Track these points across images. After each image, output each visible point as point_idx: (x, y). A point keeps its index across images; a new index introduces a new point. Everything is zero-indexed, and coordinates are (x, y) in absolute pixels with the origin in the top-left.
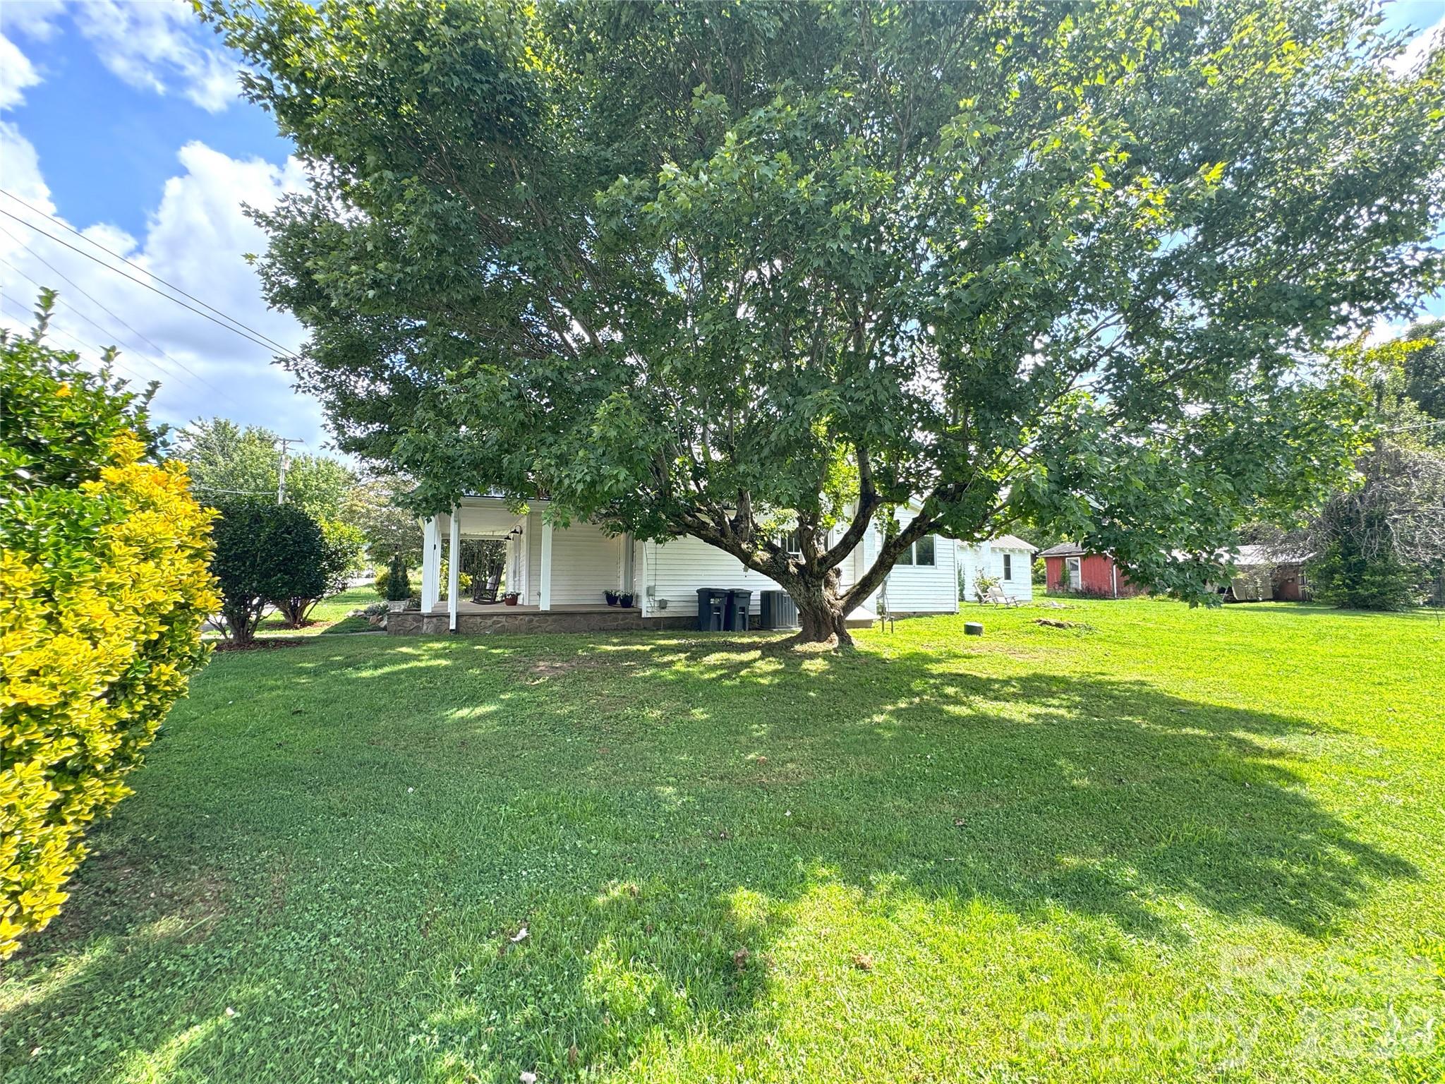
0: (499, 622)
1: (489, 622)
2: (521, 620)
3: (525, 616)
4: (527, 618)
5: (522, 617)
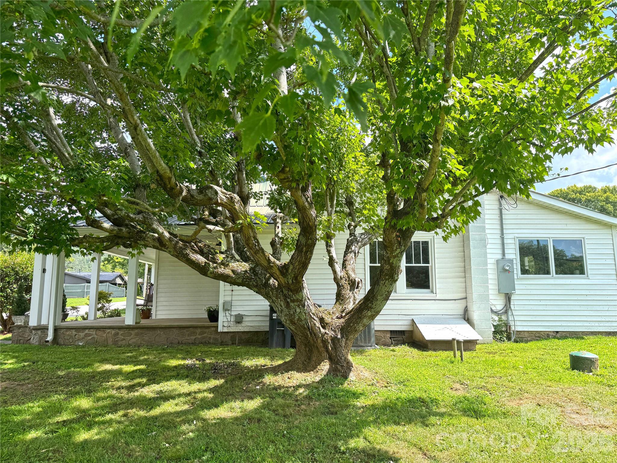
0: (90, 335)
1: (82, 334)
2: (108, 333)
3: (112, 330)
4: (113, 332)
5: (109, 330)
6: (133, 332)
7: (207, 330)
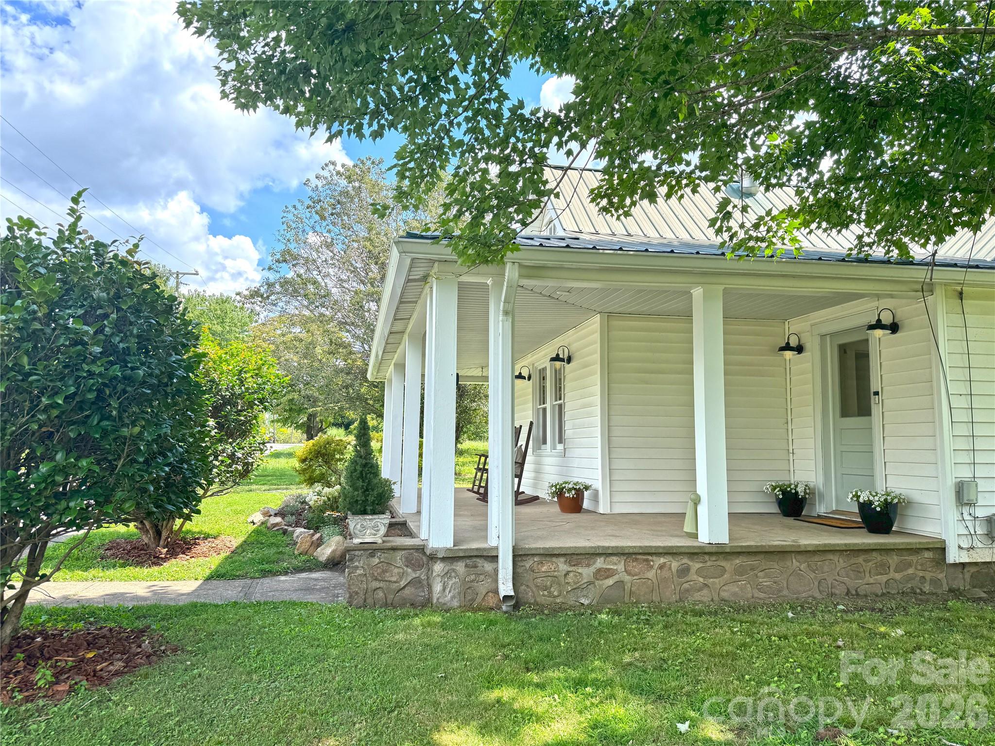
0: (609, 574)
2: (661, 567)
3: (670, 558)
4: (675, 565)
5: (662, 560)
6: (728, 565)
7: (914, 558)
